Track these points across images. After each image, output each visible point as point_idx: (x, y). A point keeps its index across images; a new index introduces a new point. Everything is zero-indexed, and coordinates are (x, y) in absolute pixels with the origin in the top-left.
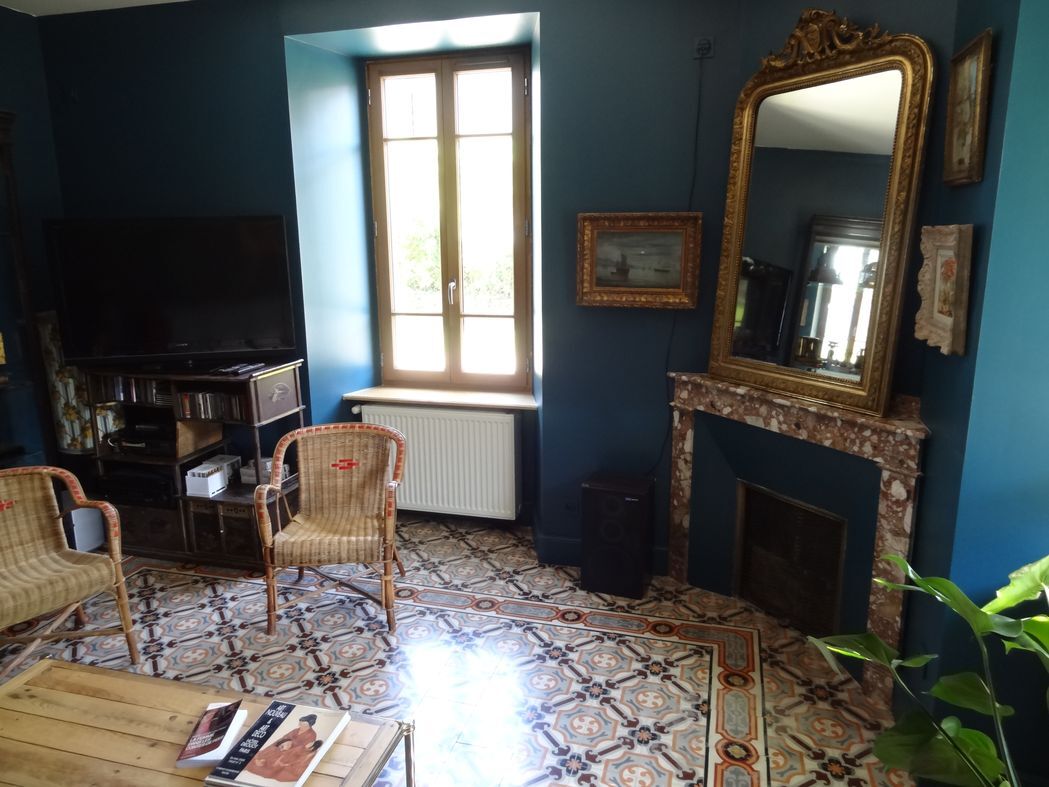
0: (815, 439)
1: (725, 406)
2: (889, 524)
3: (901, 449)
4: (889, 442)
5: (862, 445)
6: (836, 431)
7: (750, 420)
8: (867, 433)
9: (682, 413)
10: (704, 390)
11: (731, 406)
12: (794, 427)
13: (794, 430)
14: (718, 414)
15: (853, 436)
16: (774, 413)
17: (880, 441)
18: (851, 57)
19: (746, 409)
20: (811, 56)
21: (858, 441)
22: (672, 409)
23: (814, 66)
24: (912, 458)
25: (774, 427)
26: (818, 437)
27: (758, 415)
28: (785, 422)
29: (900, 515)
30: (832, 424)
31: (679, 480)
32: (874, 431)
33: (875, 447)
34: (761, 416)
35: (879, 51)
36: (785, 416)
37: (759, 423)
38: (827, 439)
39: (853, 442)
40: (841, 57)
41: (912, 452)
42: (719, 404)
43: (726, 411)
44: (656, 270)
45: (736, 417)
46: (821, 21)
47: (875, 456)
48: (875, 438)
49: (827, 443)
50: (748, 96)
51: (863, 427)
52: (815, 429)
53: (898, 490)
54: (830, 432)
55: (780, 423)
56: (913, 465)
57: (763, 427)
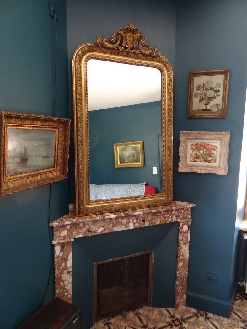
0: (152, 223)
1: (99, 228)
2: (183, 242)
3: (186, 213)
4: (182, 212)
5: (172, 217)
6: (161, 216)
7: (116, 229)
8: (174, 212)
9: (63, 246)
10: (81, 225)
11: (103, 226)
12: (142, 222)
13: (142, 224)
14: (93, 234)
15: (168, 215)
16: (131, 220)
17: (178, 213)
18: (144, 57)
19: (113, 225)
20: (126, 48)
21: (170, 217)
22: (53, 246)
23: (125, 54)
24: (189, 215)
25: (131, 226)
26: (154, 222)
27: (121, 224)
28: (137, 222)
29: (186, 236)
30: (160, 214)
31: (63, 288)
32: (176, 210)
33: (177, 216)
34: (123, 225)
35: (155, 59)
36: (137, 219)
37: (123, 228)
38: (158, 221)
39: (169, 218)
40: (139, 55)
41: (189, 212)
42: (94, 229)
43: (99, 231)
44: (43, 157)
45: (107, 231)
46: (135, 34)
47: (177, 219)
48: (177, 213)
49: (158, 223)
50: (83, 54)
51: (172, 210)
52: (152, 219)
53: (186, 228)
54: (158, 218)
55: (134, 223)
56: (189, 217)
57: (125, 229)
